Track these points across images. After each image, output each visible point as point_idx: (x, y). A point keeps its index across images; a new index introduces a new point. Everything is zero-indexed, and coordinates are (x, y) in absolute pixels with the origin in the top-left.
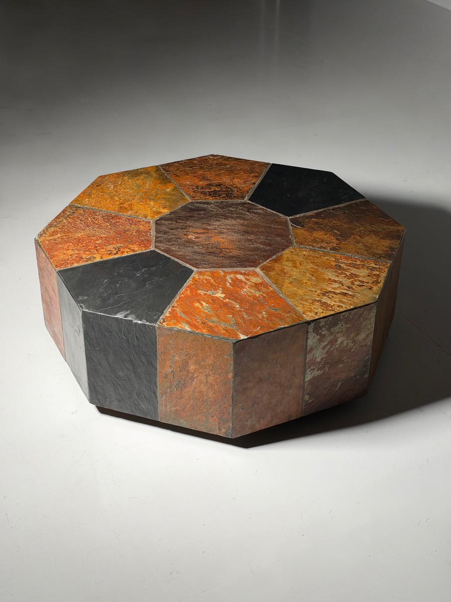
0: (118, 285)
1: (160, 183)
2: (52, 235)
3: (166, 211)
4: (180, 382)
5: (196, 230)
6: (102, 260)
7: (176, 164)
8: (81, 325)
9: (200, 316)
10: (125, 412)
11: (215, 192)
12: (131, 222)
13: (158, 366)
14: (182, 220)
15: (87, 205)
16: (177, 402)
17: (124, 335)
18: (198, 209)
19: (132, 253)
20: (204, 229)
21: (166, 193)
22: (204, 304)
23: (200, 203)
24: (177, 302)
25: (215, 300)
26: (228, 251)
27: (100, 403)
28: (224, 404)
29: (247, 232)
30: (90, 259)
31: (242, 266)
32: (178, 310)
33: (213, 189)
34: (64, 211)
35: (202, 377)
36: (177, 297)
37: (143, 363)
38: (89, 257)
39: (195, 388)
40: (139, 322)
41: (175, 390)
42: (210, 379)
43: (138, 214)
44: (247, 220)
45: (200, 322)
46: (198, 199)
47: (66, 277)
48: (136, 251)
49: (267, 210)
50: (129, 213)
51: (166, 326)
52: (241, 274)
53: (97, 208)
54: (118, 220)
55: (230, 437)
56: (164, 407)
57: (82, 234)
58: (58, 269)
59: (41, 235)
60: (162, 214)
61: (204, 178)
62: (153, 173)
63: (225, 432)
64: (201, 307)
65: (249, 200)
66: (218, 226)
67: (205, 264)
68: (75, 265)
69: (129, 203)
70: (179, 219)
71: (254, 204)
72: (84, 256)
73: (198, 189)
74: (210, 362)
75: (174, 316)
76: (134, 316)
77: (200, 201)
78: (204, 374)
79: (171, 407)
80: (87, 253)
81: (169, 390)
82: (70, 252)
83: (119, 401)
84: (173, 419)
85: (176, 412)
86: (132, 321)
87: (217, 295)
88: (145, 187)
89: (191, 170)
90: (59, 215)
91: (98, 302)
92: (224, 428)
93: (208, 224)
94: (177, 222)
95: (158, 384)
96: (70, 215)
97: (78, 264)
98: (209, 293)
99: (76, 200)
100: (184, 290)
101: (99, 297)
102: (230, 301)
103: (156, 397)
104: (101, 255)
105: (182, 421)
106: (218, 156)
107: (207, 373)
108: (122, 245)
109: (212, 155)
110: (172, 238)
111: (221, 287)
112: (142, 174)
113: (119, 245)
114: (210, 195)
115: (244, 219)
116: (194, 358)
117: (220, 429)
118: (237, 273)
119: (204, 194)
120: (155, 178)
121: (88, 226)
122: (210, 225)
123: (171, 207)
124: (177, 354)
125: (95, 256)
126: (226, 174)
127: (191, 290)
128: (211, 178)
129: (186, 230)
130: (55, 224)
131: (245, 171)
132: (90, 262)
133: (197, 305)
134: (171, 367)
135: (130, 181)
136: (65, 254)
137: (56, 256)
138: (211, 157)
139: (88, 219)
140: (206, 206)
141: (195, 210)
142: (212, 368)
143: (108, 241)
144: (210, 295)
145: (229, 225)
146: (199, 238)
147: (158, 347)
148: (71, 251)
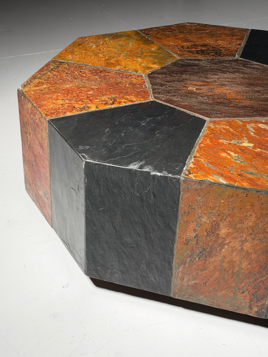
0: (123, 135)
1: (143, 44)
2: (38, 86)
3: (156, 67)
4: (204, 250)
5: (194, 83)
6: (97, 109)
7: (155, 29)
8: (83, 180)
9: (232, 166)
10: (129, 285)
11: (202, 50)
12: (121, 76)
13: (177, 230)
14: (177, 74)
15: (71, 60)
16: (197, 274)
17: (138, 191)
18: (190, 65)
19: (130, 103)
20: (203, 81)
21: (152, 52)
22: (232, 153)
23: (191, 60)
24: (198, 151)
25: (244, 150)
26: (237, 101)
27: (99, 275)
28: (261, 277)
29: (251, 85)
30: (84, 108)
31: (260, 115)
32: (203, 160)
33: (199, 48)
34: (47, 65)
35: (236, 244)
36: (196, 148)
37: (159, 226)
38: (82, 106)
39: (225, 257)
40: (159, 174)
41: (197, 259)
42: (247, 246)
43: (127, 69)
44: (246, 74)
45: (235, 173)
46: (187, 57)
47: (59, 126)
48: (135, 101)
49: (263, 66)
50: (118, 68)
51: (194, 178)
52: (262, 123)
53: (82, 63)
54: (107, 74)
55: (263, 317)
56: (179, 280)
57: (71, 85)
58: (49, 118)
59: (25, 86)
60: (153, 69)
61: (187, 40)
62: (133, 36)
63: (257, 312)
64: (229, 157)
65: (240, 57)
66: (218, 79)
67: (217, 114)
68: (68, 114)
69: (115, 59)
70: (173, 73)
71: (248, 60)
72: (77, 106)
73: (184, 48)
74: (250, 224)
75: (199, 167)
76: (150, 167)
77: (190, 58)
78: (239, 239)
79: (189, 280)
80: (79, 103)
81: (188, 260)
82: (60, 102)
83: (123, 272)
84: (190, 295)
85: (195, 287)
86: (149, 173)
87: (244, 144)
88: (129, 47)
89: (171, 34)
90: (43, 68)
91: (104, 151)
92: (257, 306)
93: (205, 77)
94: (171, 75)
95: (175, 252)
96: (54, 68)
97: (71, 113)
98: (233, 142)
99: (59, 56)
100: (202, 140)
101: (104, 146)
102: (263, 151)
103: (171, 268)
104: (96, 105)
105: (201, 297)
106: (195, 23)
107: (243, 239)
108: (117, 96)
109: (189, 23)
110: (171, 90)
111: (246, 137)
112: (122, 36)
113: (114, 96)
114: (198, 53)
115: (243, 73)
116: (228, 220)
117: (250, 308)
118: (256, 122)
119: (192, 52)
120: (137, 40)
121: (75, 78)
122: (208, 78)
123: (160, 63)
124: (205, 214)
125: (89, 105)
126: (208, 37)
127: (211, 139)
128: (194, 40)
129: (185, 83)
130: (39, 76)
131: (227, 35)
132: (84, 112)
133: (224, 155)
134: (195, 230)
135: (111, 41)
136: (54, 103)
137: (45, 105)
138: (187, 24)
139: (75, 73)
140: (197, 62)
141: (187, 66)
142: (251, 232)
143: (100, 92)
144: (236, 144)
145: (229, 78)
146: (201, 90)
147: (181, 205)
148: (61, 100)
